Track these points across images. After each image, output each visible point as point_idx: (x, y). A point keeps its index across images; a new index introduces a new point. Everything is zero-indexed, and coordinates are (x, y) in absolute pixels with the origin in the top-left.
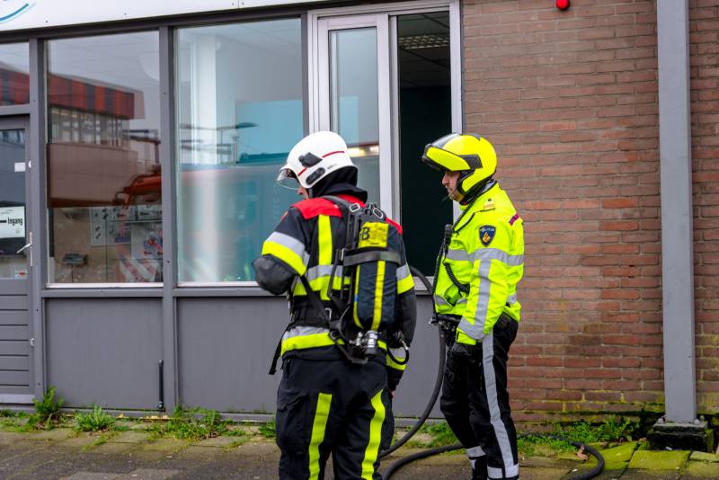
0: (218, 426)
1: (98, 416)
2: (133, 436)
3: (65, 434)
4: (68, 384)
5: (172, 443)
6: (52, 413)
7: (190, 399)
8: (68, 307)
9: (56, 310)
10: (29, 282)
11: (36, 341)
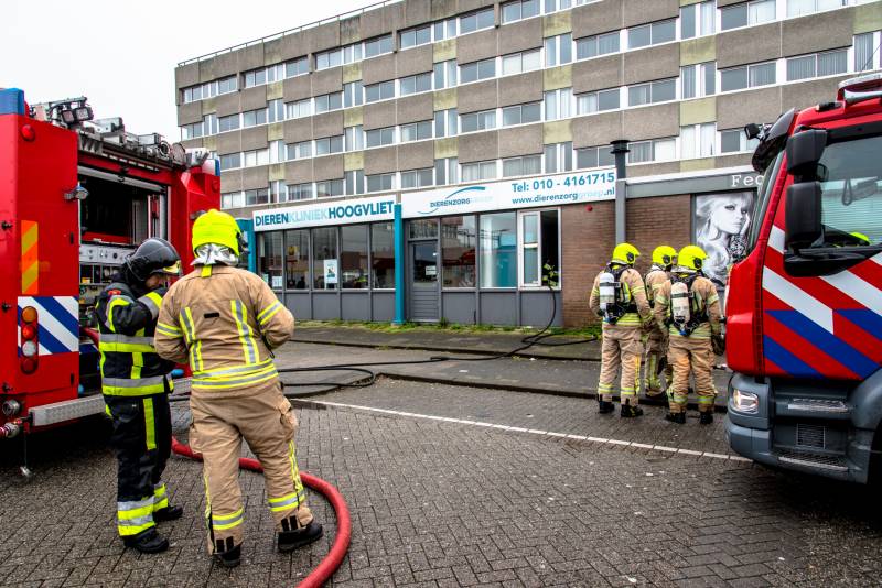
0: (491, 328)
1: (457, 325)
2: (467, 330)
3: (448, 330)
4: (448, 317)
5: (478, 332)
6: (444, 324)
7: (483, 321)
8: (450, 295)
9: (446, 297)
10: (437, 288)
11: (440, 304)
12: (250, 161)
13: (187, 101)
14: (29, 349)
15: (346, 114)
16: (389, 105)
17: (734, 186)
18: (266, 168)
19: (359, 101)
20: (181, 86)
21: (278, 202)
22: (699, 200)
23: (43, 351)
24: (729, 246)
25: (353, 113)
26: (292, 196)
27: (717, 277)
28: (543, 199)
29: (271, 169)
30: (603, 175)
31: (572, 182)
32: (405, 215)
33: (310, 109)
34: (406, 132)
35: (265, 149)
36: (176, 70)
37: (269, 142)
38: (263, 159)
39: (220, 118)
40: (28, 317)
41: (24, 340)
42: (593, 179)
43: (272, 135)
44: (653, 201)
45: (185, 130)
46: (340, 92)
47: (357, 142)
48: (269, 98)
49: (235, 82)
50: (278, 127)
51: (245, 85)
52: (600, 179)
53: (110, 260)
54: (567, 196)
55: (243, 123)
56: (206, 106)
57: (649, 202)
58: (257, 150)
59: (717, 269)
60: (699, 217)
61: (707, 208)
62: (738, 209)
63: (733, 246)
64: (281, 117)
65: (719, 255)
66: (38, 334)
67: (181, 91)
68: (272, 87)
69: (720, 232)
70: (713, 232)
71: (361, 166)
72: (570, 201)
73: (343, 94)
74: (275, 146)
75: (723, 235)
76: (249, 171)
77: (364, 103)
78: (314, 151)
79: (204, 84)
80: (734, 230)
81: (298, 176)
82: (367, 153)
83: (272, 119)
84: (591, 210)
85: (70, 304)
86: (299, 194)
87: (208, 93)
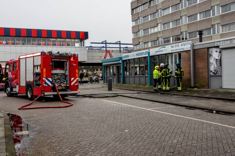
12: (152, 31)
13: (134, 13)
14: (44, 85)
15: (181, 11)
16: (195, 6)
17: (216, 45)
18: (157, 33)
19: (185, 6)
20: (132, 8)
21: (160, 45)
22: (210, 49)
23: (46, 85)
24: (216, 63)
25: (183, 10)
26: (165, 42)
27: (214, 72)
28: (177, 50)
29: (158, 33)
30: (189, 43)
31: (183, 45)
32: (151, 55)
33: (170, 11)
34: (202, 15)
35: (156, 26)
36: (131, 3)
37: (158, 24)
38: (156, 30)
39: (143, 17)
40: (44, 81)
41: (44, 84)
42: (187, 44)
43: (158, 22)
44: (200, 50)
45: (134, 23)
46: (179, 3)
47: (185, 21)
48: (157, 9)
49: (147, 4)
50: (160, 18)
51: (150, 5)
52: (188, 44)
53: (60, 72)
54: (182, 49)
55: (150, 18)
56: (139, 14)
57: (199, 50)
58: (154, 27)
59: (214, 70)
60: (210, 54)
61: (212, 52)
62: (218, 52)
63: (217, 63)
64: (161, 15)
65: (214, 65)
66: (46, 83)
67: (133, 10)
68: (158, 5)
69: (214, 58)
70: (213, 59)
71: (186, 30)
72: (182, 50)
73: (180, 4)
74: (159, 25)
75: (215, 60)
76: (152, 34)
77: (187, 6)
78: (171, 26)
79: (139, 6)
80: (217, 58)
81: (166, 35)
82: (188, 24)
83: (158, 16)
84: (187, 53)
85: (50, 79)
86: (167, 41)
87: (140, 10)
